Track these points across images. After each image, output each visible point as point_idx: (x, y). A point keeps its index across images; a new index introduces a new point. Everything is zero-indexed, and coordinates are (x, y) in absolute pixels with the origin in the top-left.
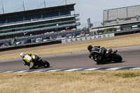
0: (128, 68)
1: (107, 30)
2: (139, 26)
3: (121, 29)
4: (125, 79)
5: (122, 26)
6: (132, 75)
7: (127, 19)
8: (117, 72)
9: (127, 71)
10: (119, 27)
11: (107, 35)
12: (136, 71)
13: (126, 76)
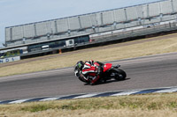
0: (38, 100)
1: (11, 52)
2: (50, 47)
3: (29, 50)
4: (33, 114)
5: (30, 47)
6: (42, 108)
7: (35, 38)
8: (23, 106)
9: (36, 103)
10: (26, 48)
11: (10, 59)
12: (47, 103)
13: (35, 109)
